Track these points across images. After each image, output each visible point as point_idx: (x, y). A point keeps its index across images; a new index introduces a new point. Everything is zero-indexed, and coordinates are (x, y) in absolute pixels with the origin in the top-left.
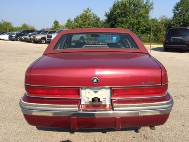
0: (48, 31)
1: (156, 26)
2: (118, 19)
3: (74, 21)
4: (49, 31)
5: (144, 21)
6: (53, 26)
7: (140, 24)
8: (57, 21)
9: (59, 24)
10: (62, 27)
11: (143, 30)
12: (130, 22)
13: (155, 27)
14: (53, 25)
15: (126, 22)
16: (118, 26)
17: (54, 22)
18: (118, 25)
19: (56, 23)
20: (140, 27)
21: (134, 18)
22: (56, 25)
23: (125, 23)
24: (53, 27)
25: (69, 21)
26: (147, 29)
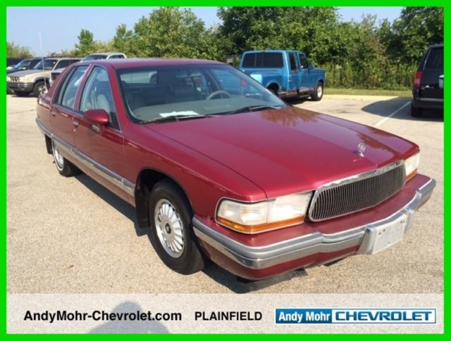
0: (56, 61)
1: (357, 41)
2: (253, 25)
3: (134, 31)
4: (59, 60)
5: (324, 29)
6: (77, 46)
7: (314, 38)
8: (87, 32)
9: (94, 40)
10: (103, 48)
11: (322, 54)
12: (286, 31)
13: (355, 45)
14: (78, 42)
15: (275, 33)
16: (255, 43)
17: (79, 35)
18: (254, 40)
19: (86, 37)
20: (314, 46)
21: (298, 21)
22: (87, 43)
23: (274, 35)
24: (77, 49)
25: (121, 31)
26: (333, 52)
